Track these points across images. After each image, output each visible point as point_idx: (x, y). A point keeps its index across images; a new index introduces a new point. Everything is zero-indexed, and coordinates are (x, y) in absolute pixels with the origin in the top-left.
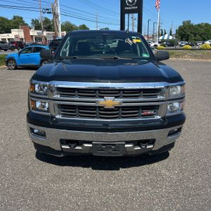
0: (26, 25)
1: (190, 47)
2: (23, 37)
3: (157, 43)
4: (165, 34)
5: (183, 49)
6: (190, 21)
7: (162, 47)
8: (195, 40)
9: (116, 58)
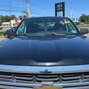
0: (17, 18)
1: (87, 25)
2: (15, 23)
4: (75, 20)
5: (84, 26)
6: (85, 14)
8: (87, 22)
9: (54, 34)
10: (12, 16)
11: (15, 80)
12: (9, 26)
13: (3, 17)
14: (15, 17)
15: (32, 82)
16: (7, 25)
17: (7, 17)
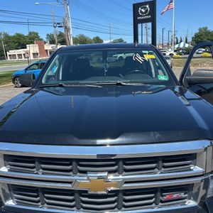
0: (42, 40)
1: (210, 55)
2: (38, 52)
3: (173, 52)
4: (181, 41)
5: (202, 57)
6: (206, 28)
7: (179, 56)
9: (120, 84)
10: (30, 33)
11: (41, 170)
12: (23, 59)
13: (9, 37)
14: (38, 37)
15: (71, 173)
16: (20, 55)
17: (19, 36)
